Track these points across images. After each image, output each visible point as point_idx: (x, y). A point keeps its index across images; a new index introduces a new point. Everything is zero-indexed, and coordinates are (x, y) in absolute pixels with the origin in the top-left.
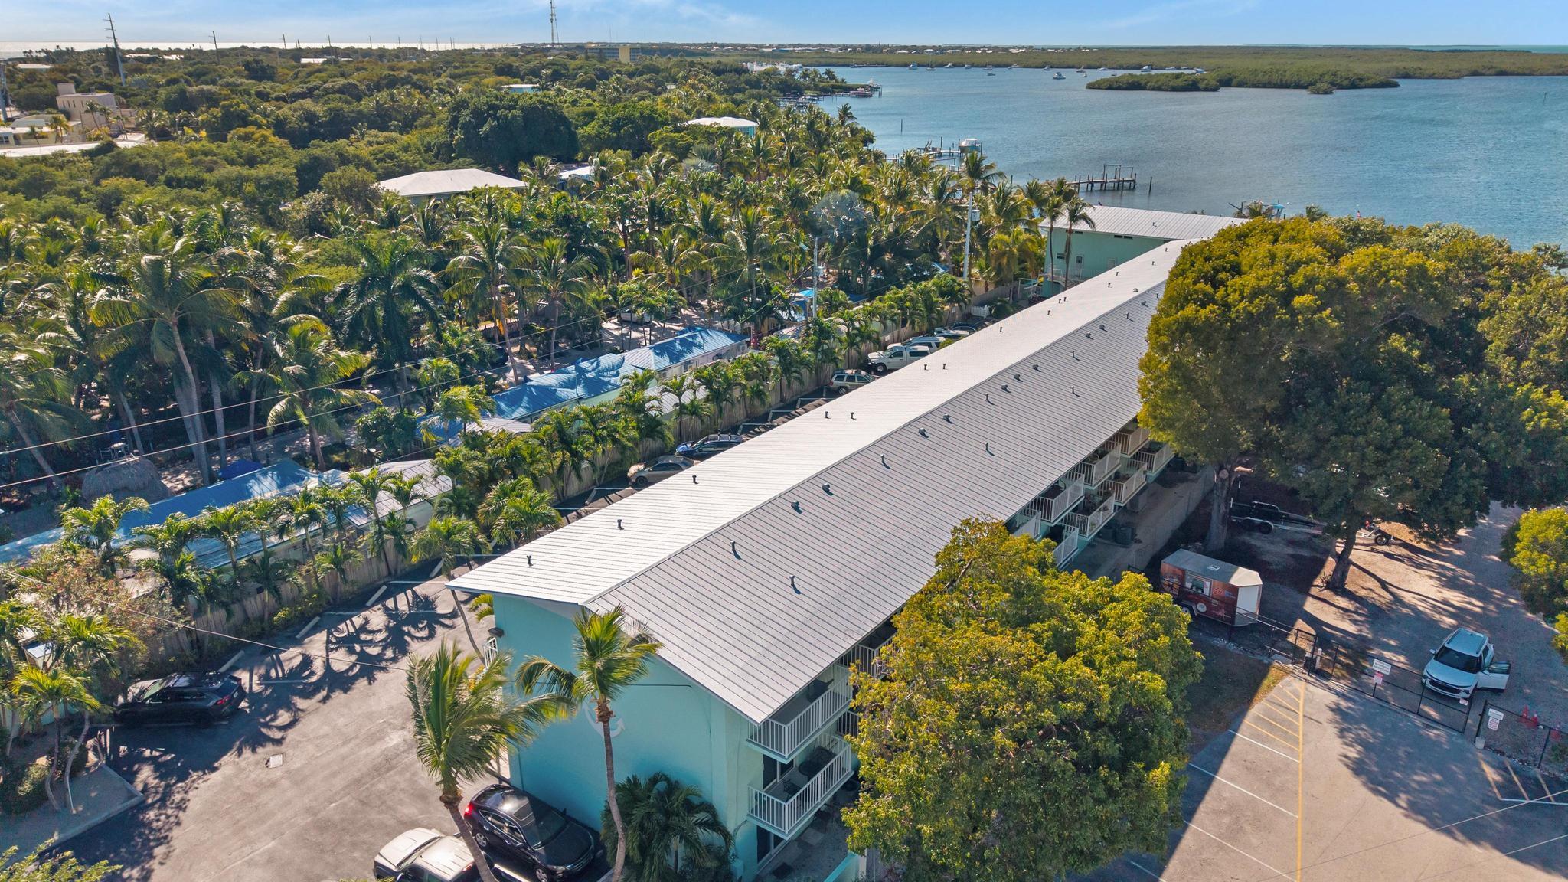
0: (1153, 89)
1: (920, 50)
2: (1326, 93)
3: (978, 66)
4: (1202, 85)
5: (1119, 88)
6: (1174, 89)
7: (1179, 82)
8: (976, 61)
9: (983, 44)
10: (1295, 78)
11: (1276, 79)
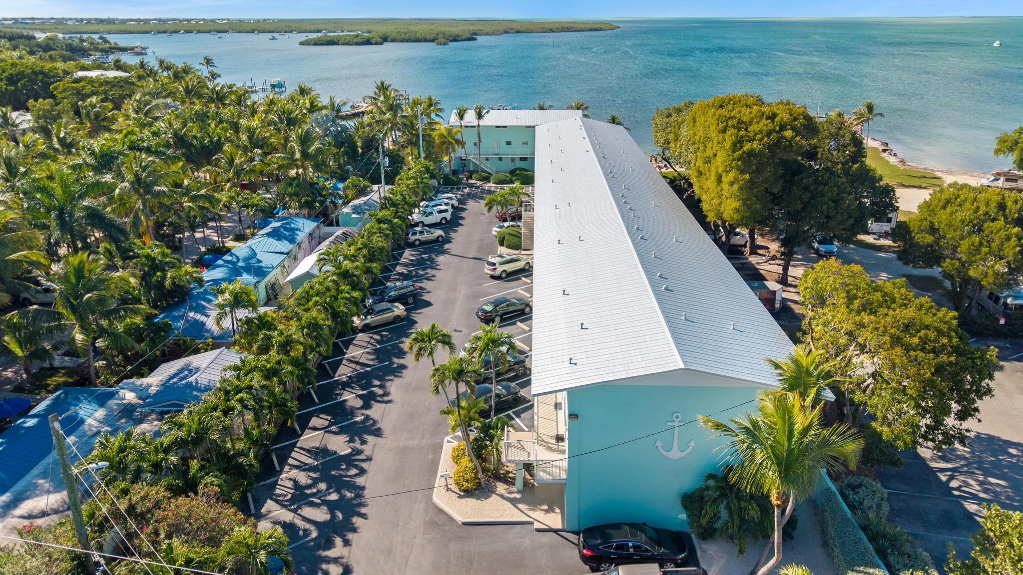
0: (344, 44)
1: (147, 21)
2: (445, 44)
3: (203, 32)
4: (373, 41)
5: (321, 44)
6: (357, 44)
7: (358, 40)
8: (203, 29)
9: (196, 18)
10: (423, 36)
11: (413, 37)
